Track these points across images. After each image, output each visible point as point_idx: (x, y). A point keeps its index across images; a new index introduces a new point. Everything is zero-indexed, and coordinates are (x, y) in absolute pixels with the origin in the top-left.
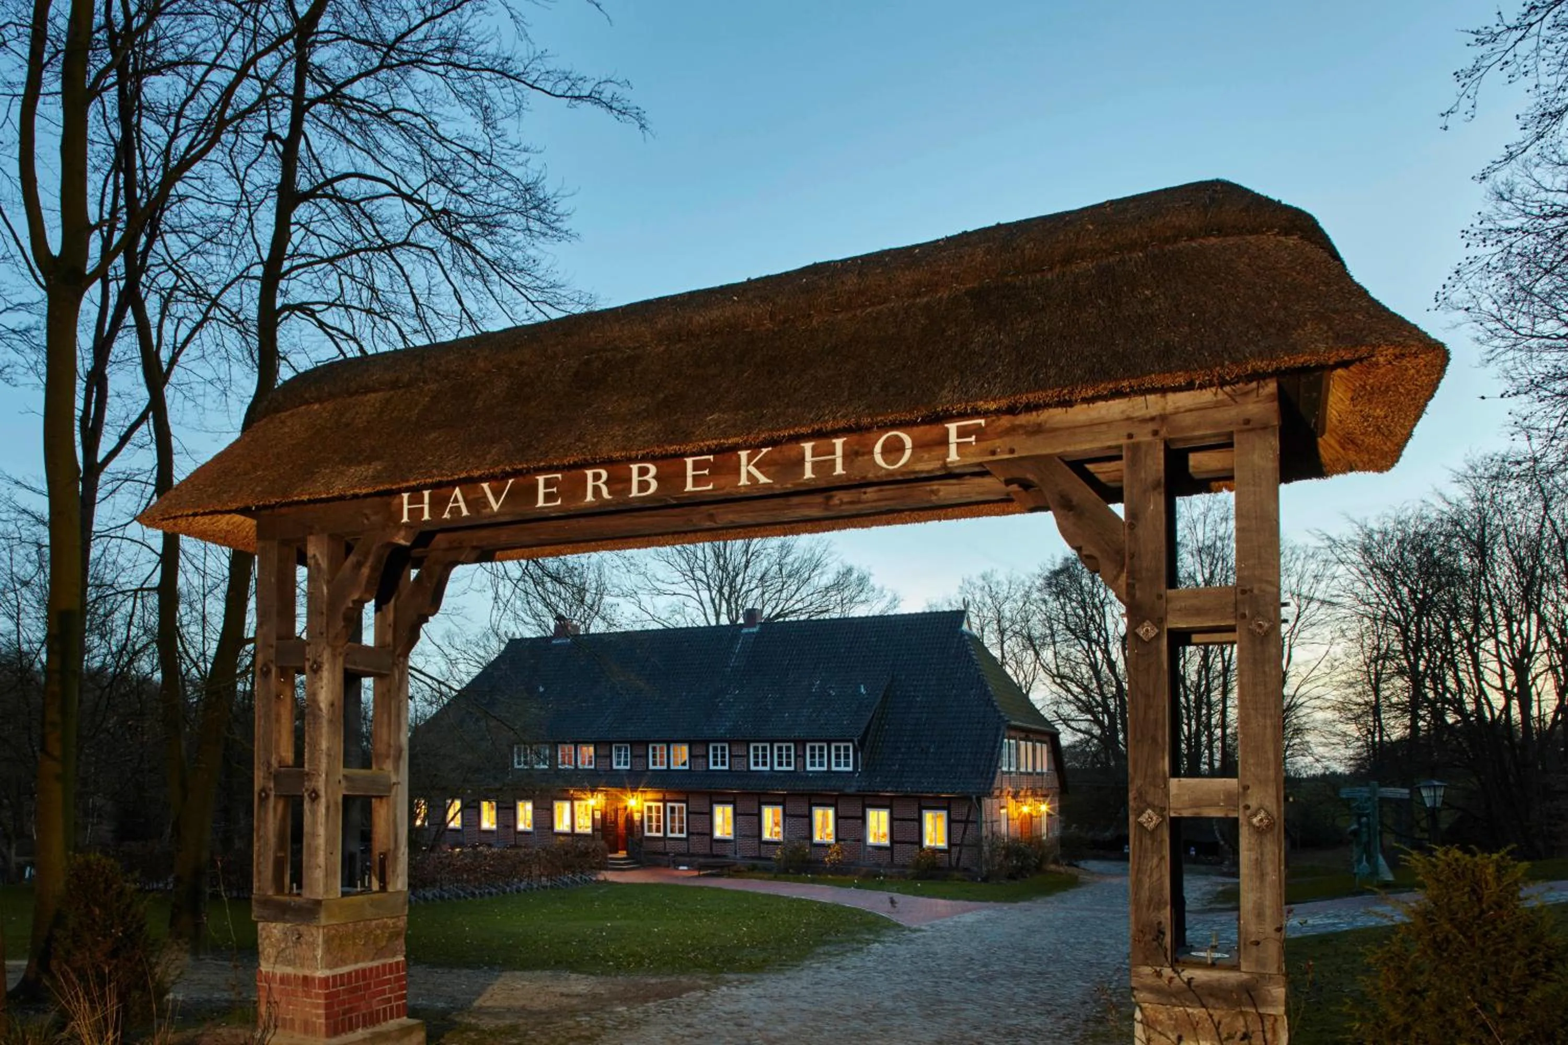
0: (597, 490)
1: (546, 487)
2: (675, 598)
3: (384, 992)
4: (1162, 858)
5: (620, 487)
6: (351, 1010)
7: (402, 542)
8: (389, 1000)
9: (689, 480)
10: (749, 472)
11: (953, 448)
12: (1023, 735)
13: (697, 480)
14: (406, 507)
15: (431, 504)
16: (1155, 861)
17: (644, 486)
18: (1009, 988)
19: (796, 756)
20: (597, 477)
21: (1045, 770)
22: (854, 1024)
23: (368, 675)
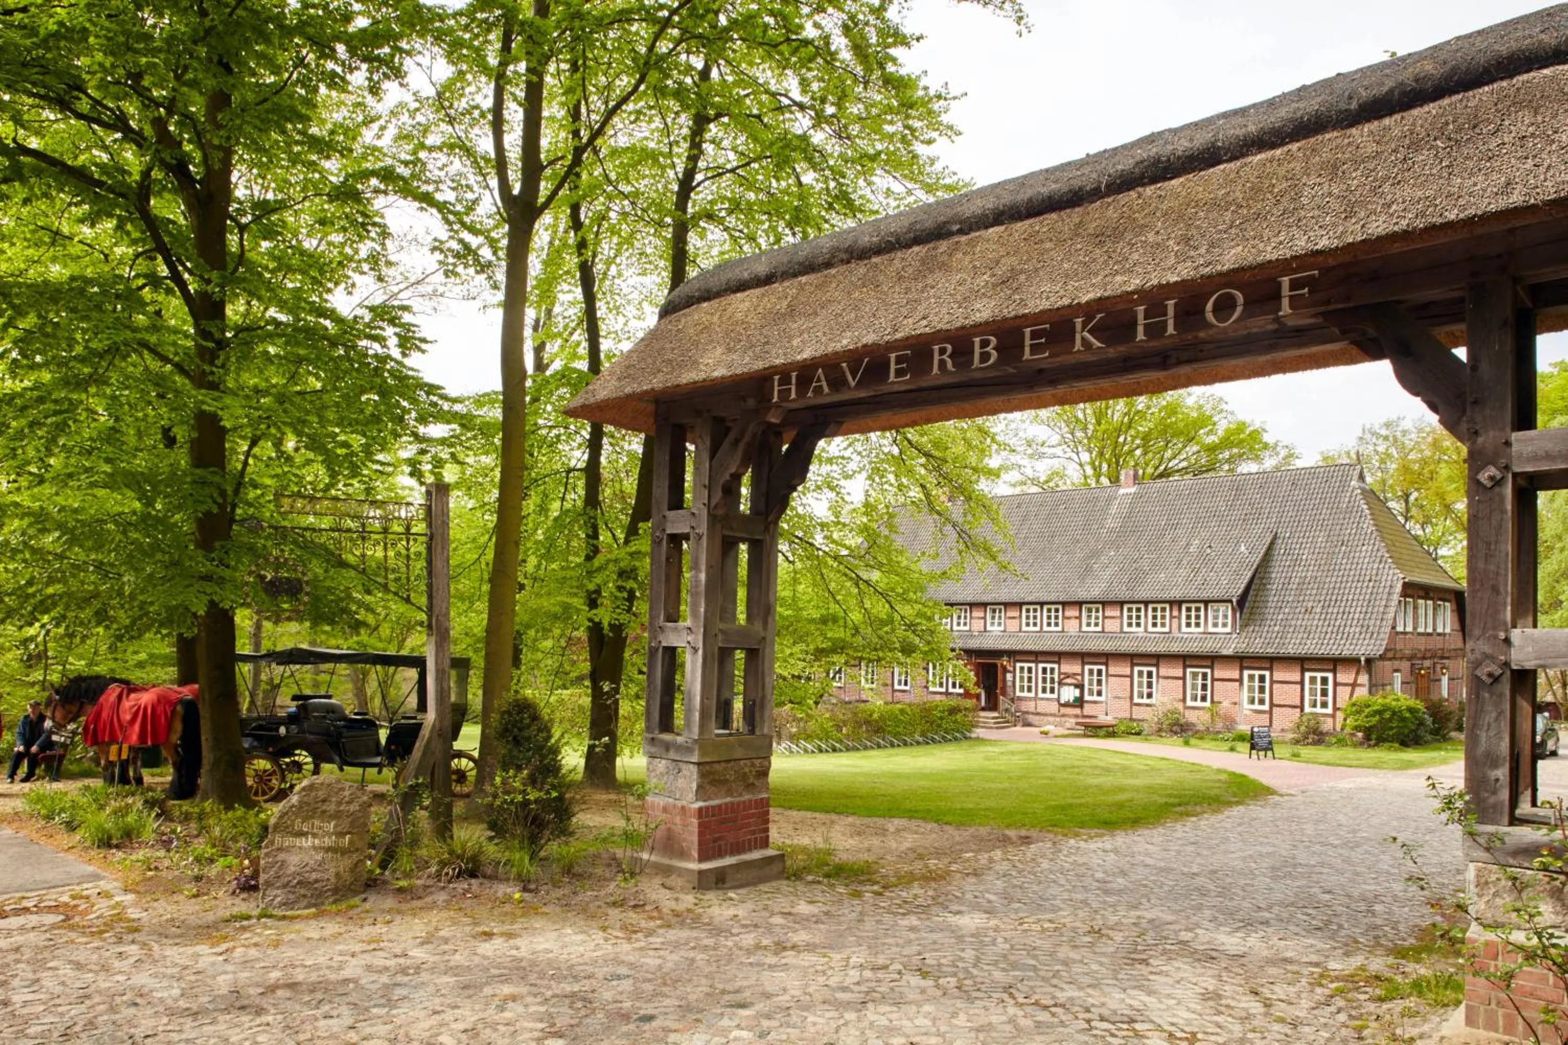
0: (942, 363)
1: (897, 363)
2: (1056, 461)
3: (749, 825)
4: (1501, 713)
5: (962, 359)
6: (719, 839)
7: (773, 420)
8: (753, 832)
9: (1027, 350)
10: (1083, 339)
11: (1285, 302)
12: (1422, 593)
13: (1034, 349)
14: (776, 388)
15: (797, 385)
16: (1494, 715)
17: (985, 357)
18: (1374, 855)
19: (1172, 617)
20: (942, 351)
21: (1448, 630)
22: (1199, 881)
23: (743, 540)
